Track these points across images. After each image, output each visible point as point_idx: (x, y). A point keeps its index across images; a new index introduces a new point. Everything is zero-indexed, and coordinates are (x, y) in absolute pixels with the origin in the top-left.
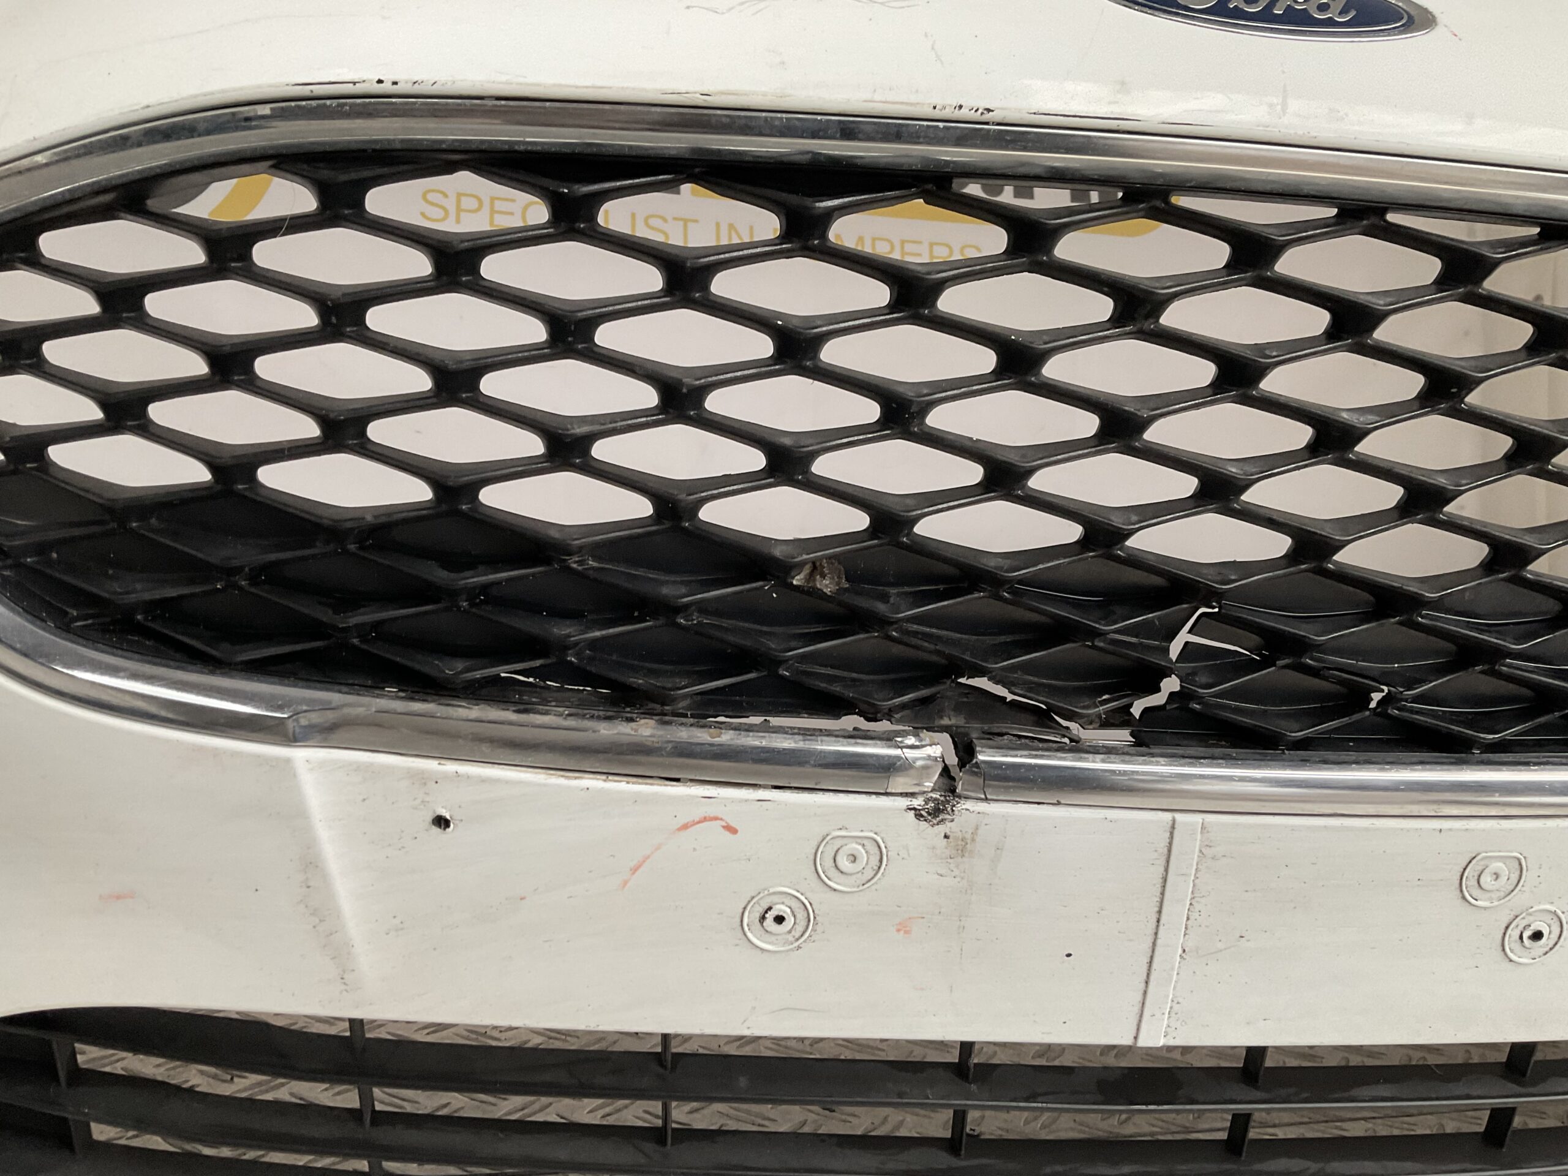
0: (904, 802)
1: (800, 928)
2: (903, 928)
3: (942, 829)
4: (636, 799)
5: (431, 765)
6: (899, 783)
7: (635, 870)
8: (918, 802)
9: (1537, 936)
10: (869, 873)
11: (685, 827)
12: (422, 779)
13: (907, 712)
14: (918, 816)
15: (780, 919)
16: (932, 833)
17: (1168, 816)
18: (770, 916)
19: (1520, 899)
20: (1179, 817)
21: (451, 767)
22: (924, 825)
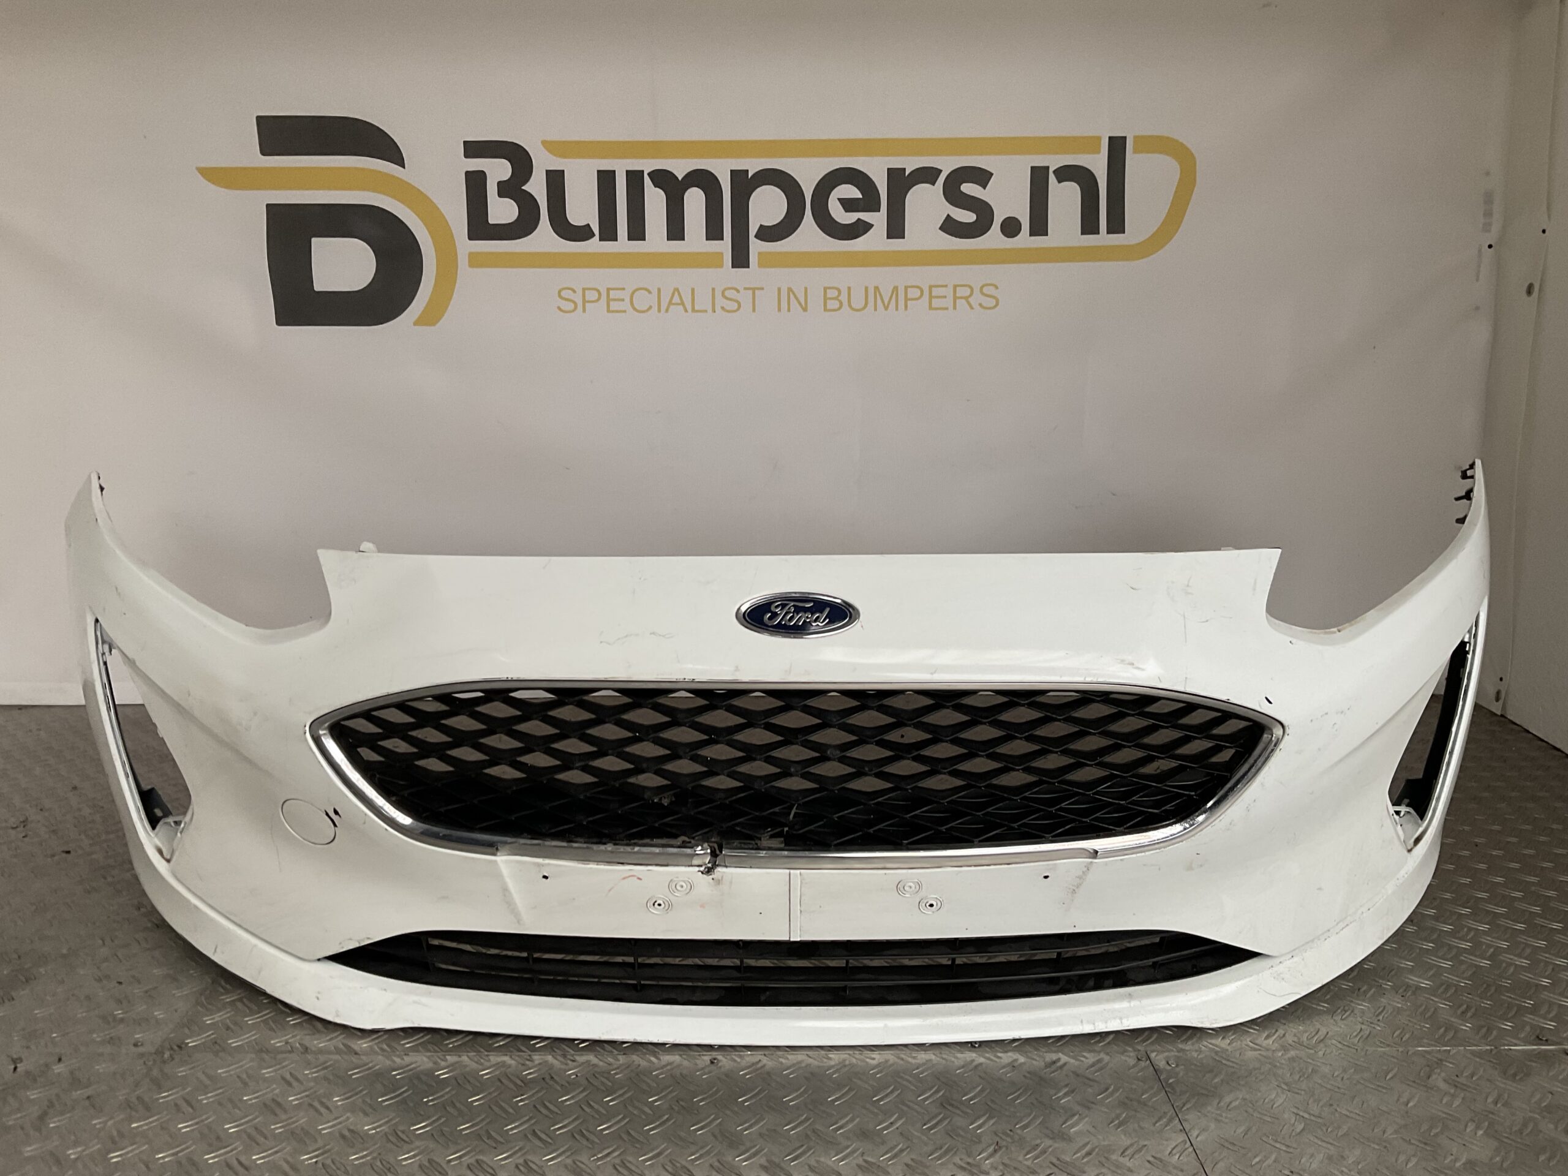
0: (697, 869)
1: (667, 908)
2: (702, 906)
3: (711, 877)
4: (607, 871)
5: (540, 860)
6: (696, 861)
7: (610, 890)
8: (702, 869)
9: (932, 905)
10: (688, 891)
11: (624, 878)
12: (538, 865)
13: (700, 837)
14: (702, 873)
15: (659, 905)
16: (708, 878)
17: (788, 871)
18: (656, 904)
19: (922, 894)
20: (792, 871)
21: (547, 861)
22: (704, 876)
